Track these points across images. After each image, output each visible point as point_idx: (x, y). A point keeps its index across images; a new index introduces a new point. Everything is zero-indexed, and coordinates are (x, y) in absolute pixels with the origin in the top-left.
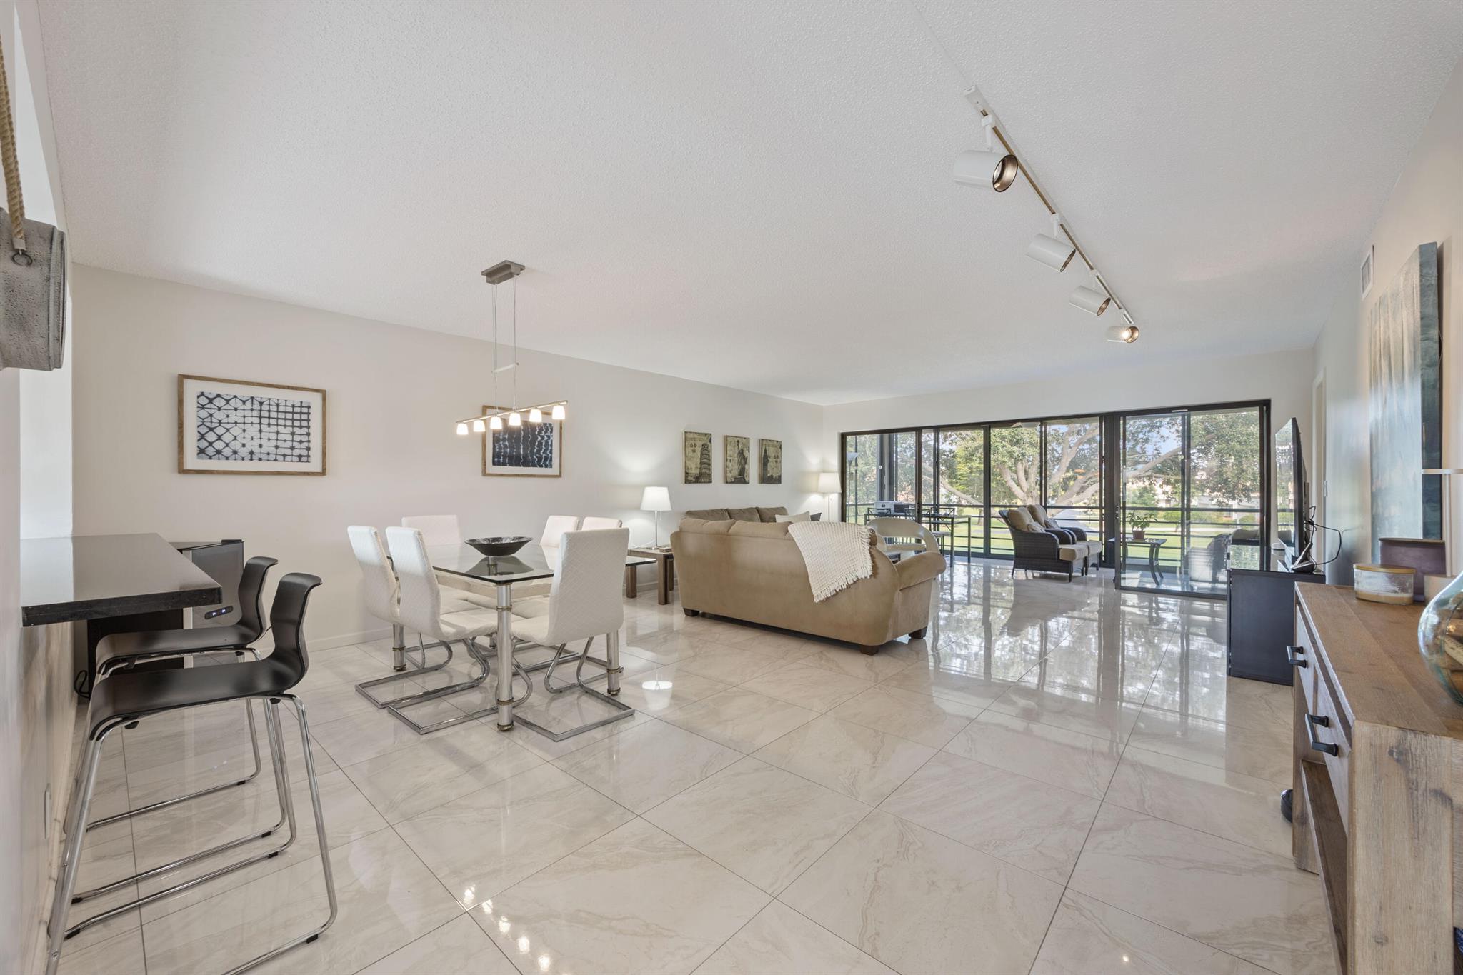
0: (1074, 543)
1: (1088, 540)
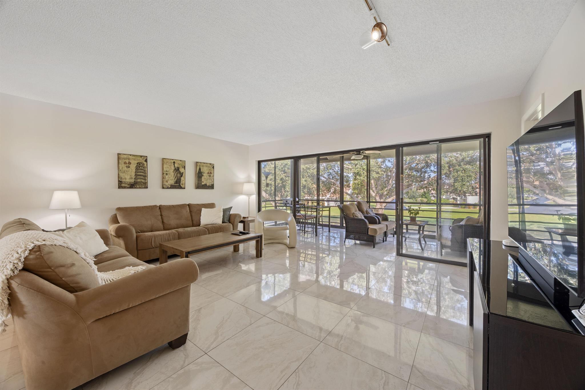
0: (379, 223)
1: (389, 221)
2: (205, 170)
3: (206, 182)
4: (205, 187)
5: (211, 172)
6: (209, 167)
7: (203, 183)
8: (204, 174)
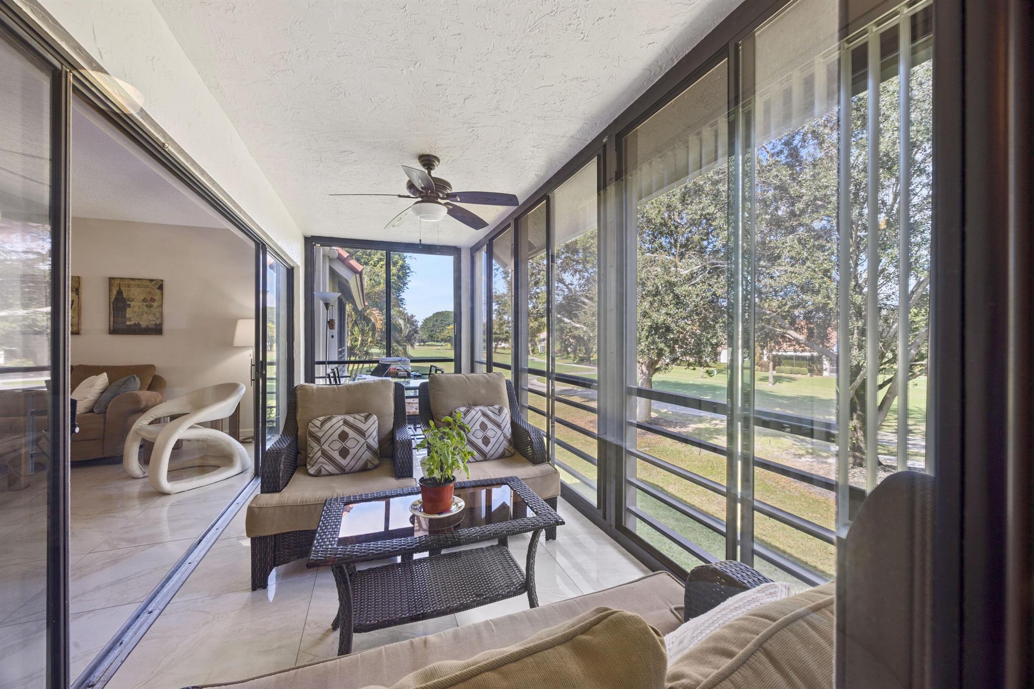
2: (136, 295)
3: (139, 319)
4: (137, 330)
5: (154, 298)
6: (147, 287)
7: (130, 321)
8: (132, 304)
